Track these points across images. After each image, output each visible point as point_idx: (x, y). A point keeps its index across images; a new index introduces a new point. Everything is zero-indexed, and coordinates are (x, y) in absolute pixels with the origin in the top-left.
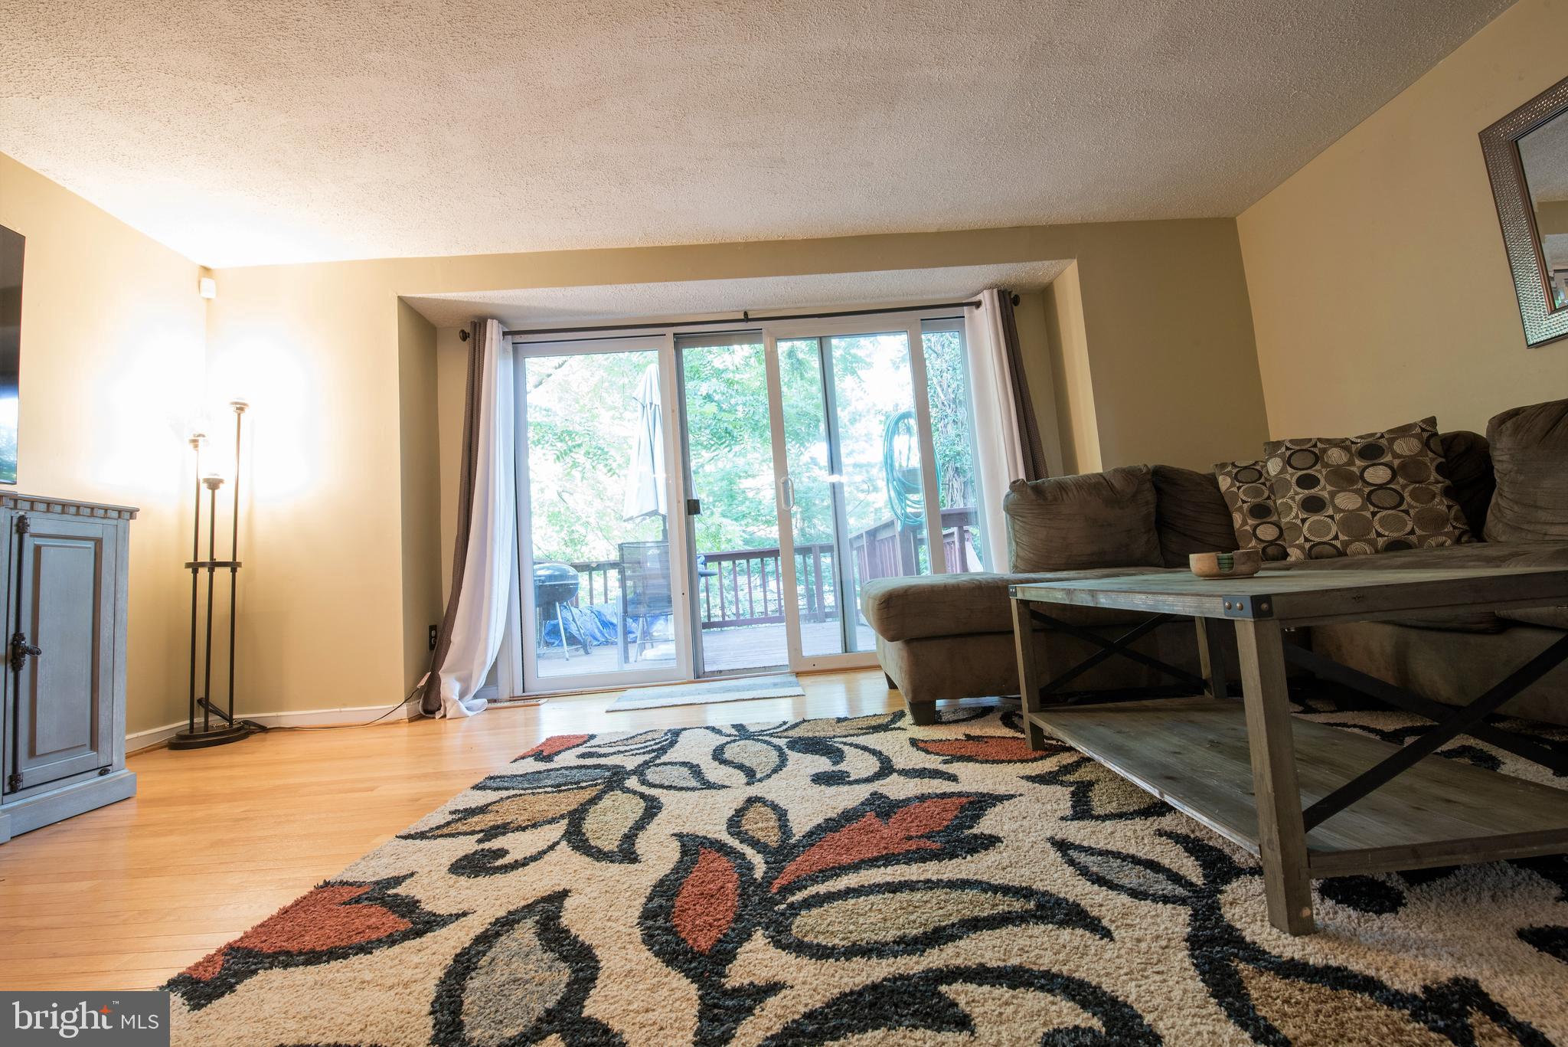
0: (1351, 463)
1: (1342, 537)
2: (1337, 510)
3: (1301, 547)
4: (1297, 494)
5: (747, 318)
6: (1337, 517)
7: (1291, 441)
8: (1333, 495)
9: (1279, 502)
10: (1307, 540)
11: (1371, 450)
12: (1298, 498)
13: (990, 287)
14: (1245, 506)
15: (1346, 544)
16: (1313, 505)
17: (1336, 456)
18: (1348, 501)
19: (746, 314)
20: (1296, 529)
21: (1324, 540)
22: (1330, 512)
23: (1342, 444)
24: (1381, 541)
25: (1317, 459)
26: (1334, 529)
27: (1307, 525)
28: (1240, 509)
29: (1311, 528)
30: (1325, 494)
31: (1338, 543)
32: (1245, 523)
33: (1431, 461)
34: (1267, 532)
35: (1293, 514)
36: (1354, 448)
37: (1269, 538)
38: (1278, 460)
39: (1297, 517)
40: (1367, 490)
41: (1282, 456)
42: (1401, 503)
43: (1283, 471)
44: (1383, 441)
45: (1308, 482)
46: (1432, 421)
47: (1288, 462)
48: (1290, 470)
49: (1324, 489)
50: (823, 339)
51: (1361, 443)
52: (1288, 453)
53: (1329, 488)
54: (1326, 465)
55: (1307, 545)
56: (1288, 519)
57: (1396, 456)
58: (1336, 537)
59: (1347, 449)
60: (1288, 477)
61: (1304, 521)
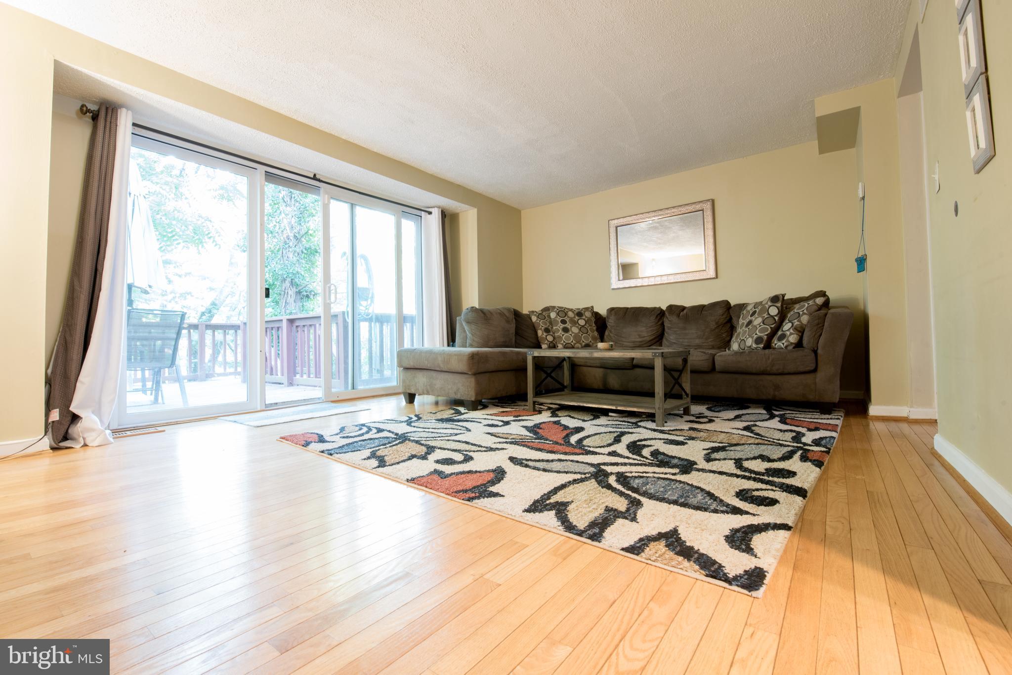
0: (575, 317)
1: (574, 342)
2: (573, 333)
3: (562, 344)
4: (561, 326)
5: (315, 178)
6: (573, 335)
7: (558, 307)
8: (571, 327)
9: (554, 328)
10: (564, 342)
11: (580, 314)
12: (561, 327)
13: (439, 207)
14: (543, 328)
15: (575, 344)
16: (566, 330)
17: (571, 314)
18: (575, 330)
19: (315, 175)
20: (560, 337)
21: (569, 342)
22: (571, 333)
23: (571, 310)
24: (583, 344)
25: (566, 314)
26: (572, 339)
27: (564, 336)
28: (541, 329)
29: (566, 338)
30: (569, 327)
31: (572, 344)
32: (543, 334)
33: (593, 320)
34: (550, 338)
35: (560, 333)
36: (575, 312)
37: (551, 340)
38: (554, 313)
39: (561, 334)
40: (580, 327)
41: (556, 312)
42: (587, 333)
43: (556, 317)
44: (583, 312)
45: (564, 322)
46: (592, 307)
47: (558, 314)
48: (559, 317)
49: (568, 325)
50: (353, 205)
51: (577, 311)
52: (558, 311)
53: (570, 325)
54: (568, 317)
55: (564, 344)
56: (558, 334)
57: (586, 317)
58: (572, 342)
59: (573, 312)
60: (558, 319)
61: (563, 335)
